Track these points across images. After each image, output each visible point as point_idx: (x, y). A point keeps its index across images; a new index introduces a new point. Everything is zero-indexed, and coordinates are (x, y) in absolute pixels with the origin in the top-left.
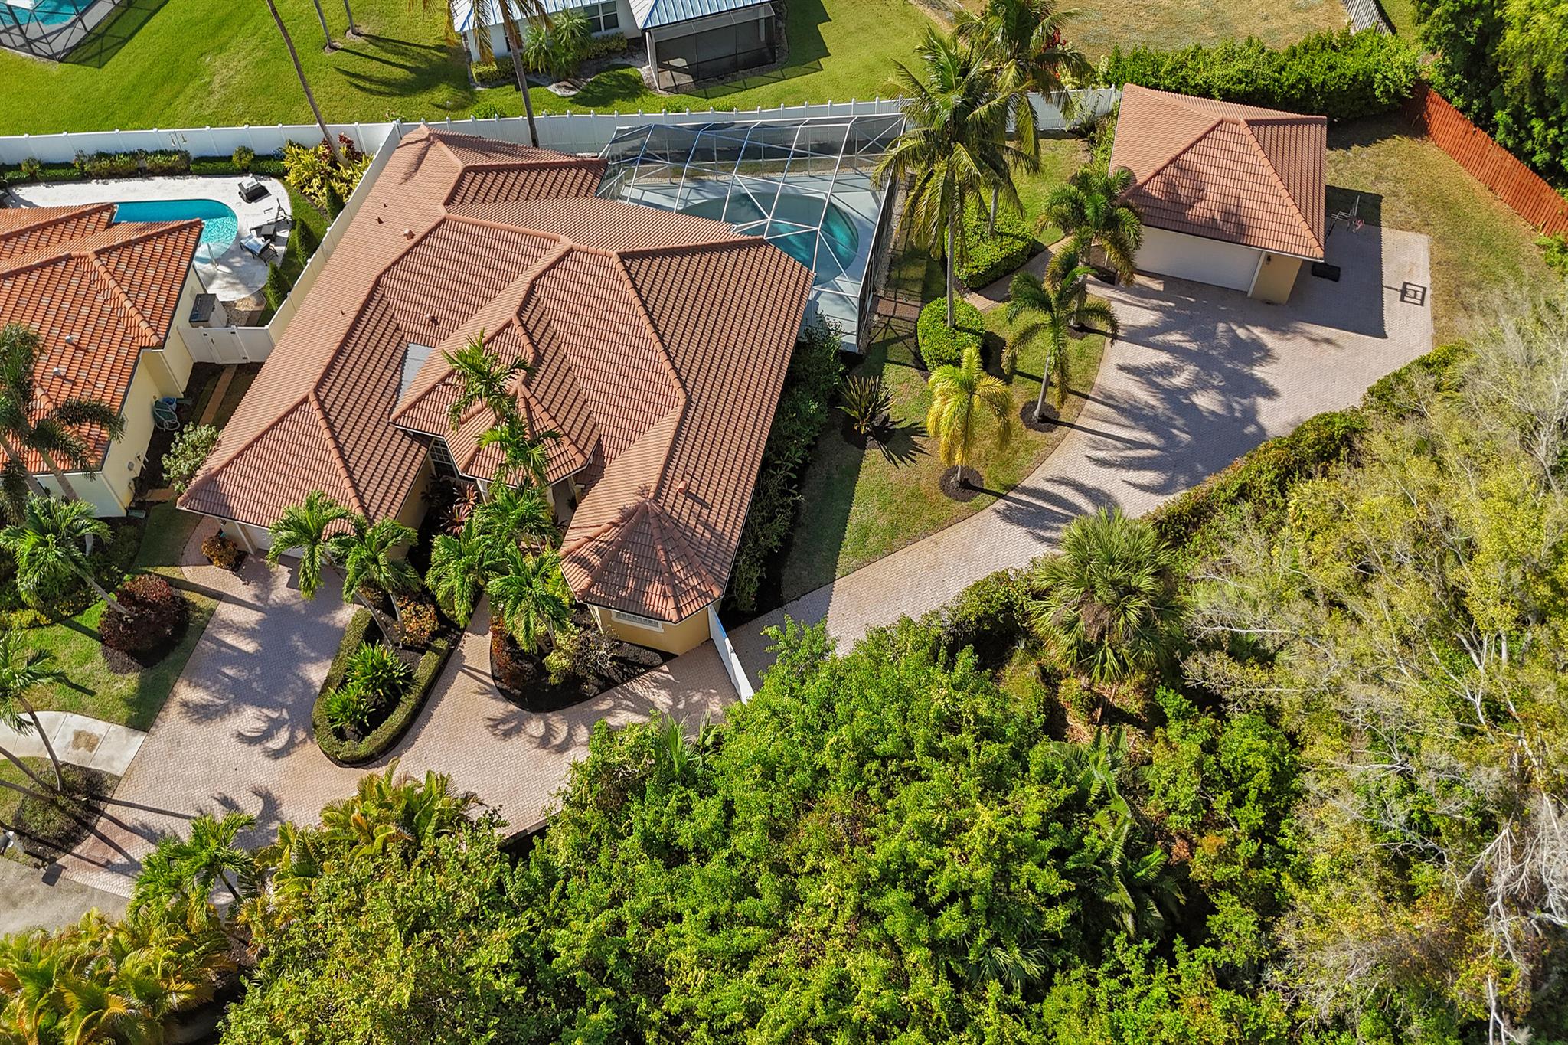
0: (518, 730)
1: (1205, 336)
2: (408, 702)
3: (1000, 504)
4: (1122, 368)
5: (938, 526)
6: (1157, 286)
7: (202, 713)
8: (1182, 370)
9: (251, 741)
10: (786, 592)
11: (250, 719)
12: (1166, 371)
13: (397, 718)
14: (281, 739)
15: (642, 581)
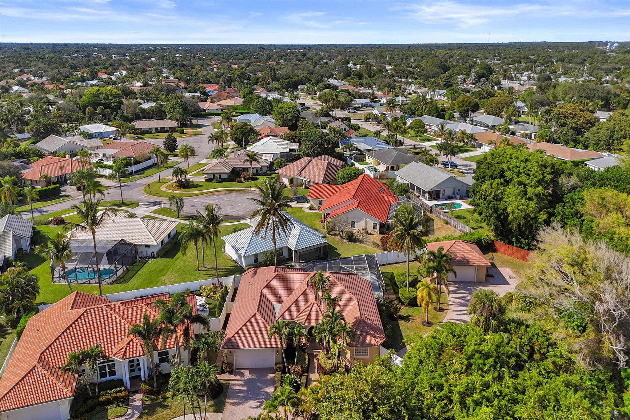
7: (237, 404)
9: (256, 408)
11: (253, 403)
15: (364, 337)
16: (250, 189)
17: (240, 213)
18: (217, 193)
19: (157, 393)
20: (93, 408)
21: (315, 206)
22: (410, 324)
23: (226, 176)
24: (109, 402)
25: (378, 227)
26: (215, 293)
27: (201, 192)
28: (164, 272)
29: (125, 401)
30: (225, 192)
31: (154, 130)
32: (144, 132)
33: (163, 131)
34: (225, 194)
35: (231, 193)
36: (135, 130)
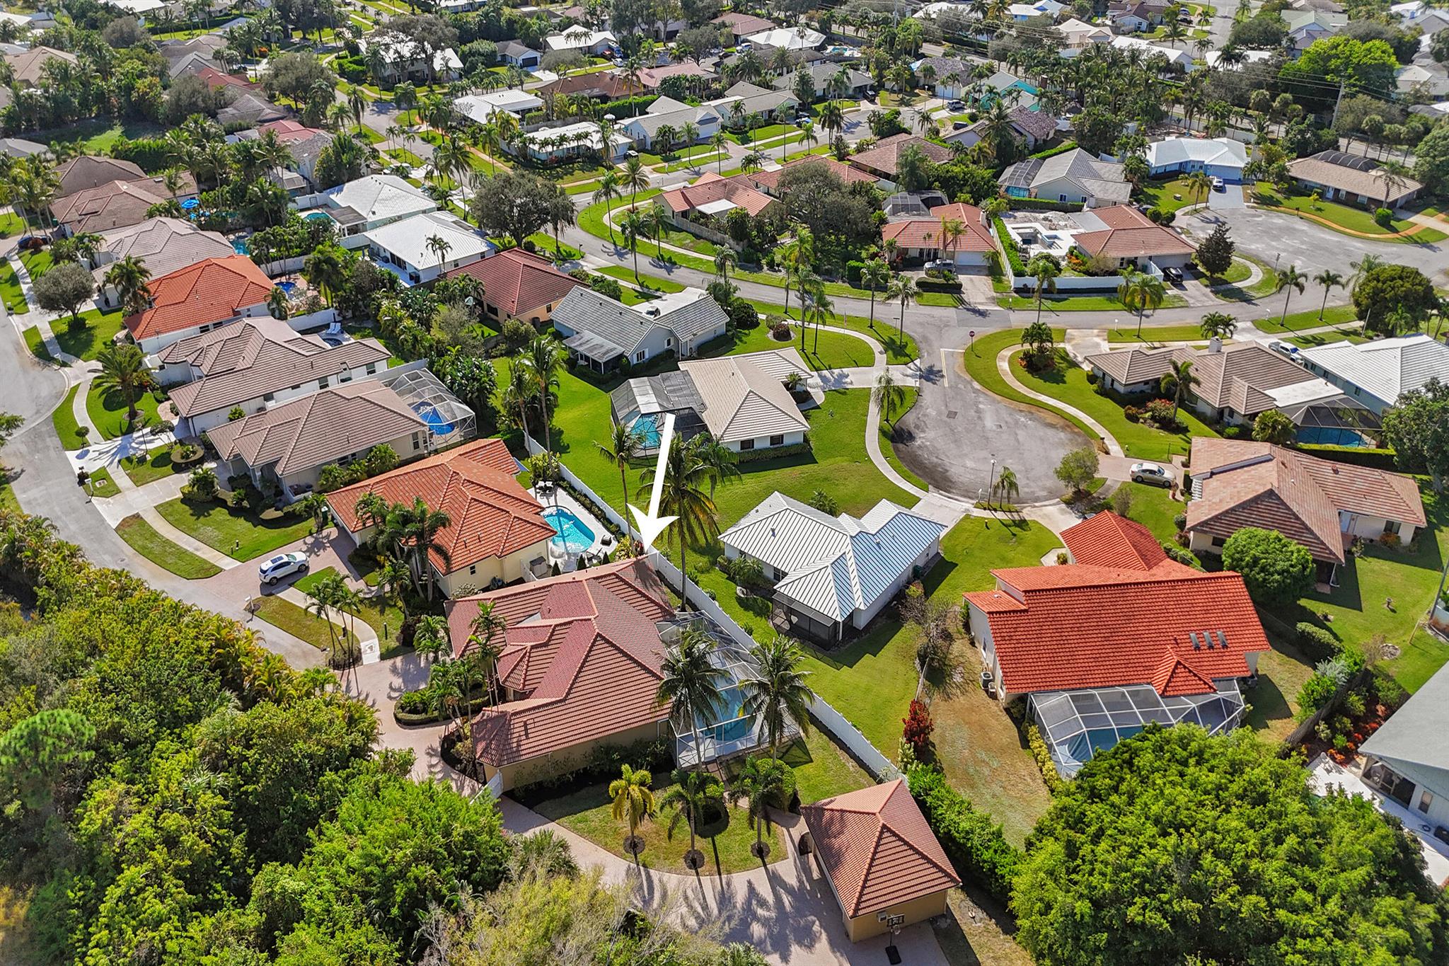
0: (431, 756)
1: (799, 911)
2: (423, 716)
3: (633, 865)
4: (749, 882)
5: (606, 847)
6: (816, 875)
7: (394, 670)
8: (768, 910)
9: (391, 687)
10: (537, 807)
11: (398, 682)
12: (763, 903)
13: (415, 717)
14: (395, 695)
31: (1330, 195)
32: (1298, 189)
33: (1351, 200)
34: (1051, 426)
35: (1063, 428)
36: (1282, 176)
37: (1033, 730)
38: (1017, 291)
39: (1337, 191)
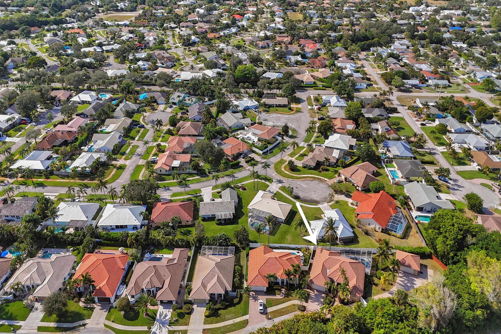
2: (332, 302)
9: (317, 305)
11: (316, 303)
15: (355, 293)
16: (323, 178)
17: (318, 199)
18: (308, 179)
19: (289, 291)
20: (272, 290)
21: (354, 204)
22: (377, 288)
23: (313, 167)
24: (276, 289)
25: (381, 229)
26: (306, 252)
27: (300, 176)
28: (287, 233)
29: (280, 290)
30: (311, 179)
31: (275, 106)
32: (270, 106)
33: (280, 106)
34: (312, 180)
35: (314, 180)
36: (265, 105)
37: (389, 232)
38: (263, 154)
39: (276, 105)
